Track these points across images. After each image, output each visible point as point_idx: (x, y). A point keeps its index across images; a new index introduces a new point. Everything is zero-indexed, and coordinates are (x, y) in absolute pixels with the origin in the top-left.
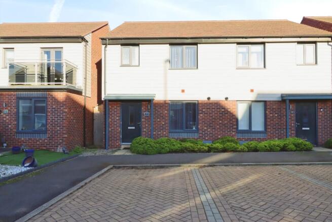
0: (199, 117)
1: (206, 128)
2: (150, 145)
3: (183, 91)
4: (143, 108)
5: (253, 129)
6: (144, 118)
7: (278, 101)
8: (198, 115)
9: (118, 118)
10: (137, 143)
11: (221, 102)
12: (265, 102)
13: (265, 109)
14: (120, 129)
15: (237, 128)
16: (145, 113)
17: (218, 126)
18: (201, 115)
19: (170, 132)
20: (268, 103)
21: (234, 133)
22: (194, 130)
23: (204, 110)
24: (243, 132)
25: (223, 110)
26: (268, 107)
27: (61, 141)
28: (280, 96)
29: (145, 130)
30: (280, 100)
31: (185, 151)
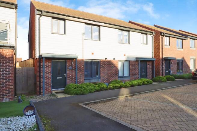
0: (101, 69)
1: (104, 76)
2: (84, 88)
3: (93, 54)
4: (68, 64)
5: (125, 75)
6: (68, 71)
7: (135, 61)
8: (100, 68)
9: (49, 71)
10: (73, 88)
11: (111, 61)
12: (129, 61)
13: (129, 65)
14: (51, 80)
15: (118, 75)
16: (69, 67)
17: (110, 74)
18: (102, 68)
19: (85, 79)
20: (131, 62)
21: (117, 78)
22: (98, 78)
23: (103, 65)
24: (121, 77)
25: (112, 65)
26: (131, 64)
27: (7, 92)
28: (135, 58)
29: (69, 79)
30: (135, 60)
31: (103, 90)
